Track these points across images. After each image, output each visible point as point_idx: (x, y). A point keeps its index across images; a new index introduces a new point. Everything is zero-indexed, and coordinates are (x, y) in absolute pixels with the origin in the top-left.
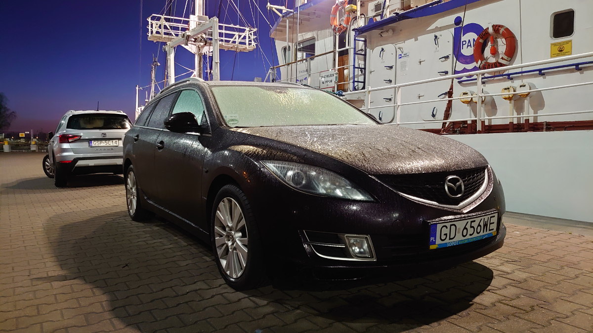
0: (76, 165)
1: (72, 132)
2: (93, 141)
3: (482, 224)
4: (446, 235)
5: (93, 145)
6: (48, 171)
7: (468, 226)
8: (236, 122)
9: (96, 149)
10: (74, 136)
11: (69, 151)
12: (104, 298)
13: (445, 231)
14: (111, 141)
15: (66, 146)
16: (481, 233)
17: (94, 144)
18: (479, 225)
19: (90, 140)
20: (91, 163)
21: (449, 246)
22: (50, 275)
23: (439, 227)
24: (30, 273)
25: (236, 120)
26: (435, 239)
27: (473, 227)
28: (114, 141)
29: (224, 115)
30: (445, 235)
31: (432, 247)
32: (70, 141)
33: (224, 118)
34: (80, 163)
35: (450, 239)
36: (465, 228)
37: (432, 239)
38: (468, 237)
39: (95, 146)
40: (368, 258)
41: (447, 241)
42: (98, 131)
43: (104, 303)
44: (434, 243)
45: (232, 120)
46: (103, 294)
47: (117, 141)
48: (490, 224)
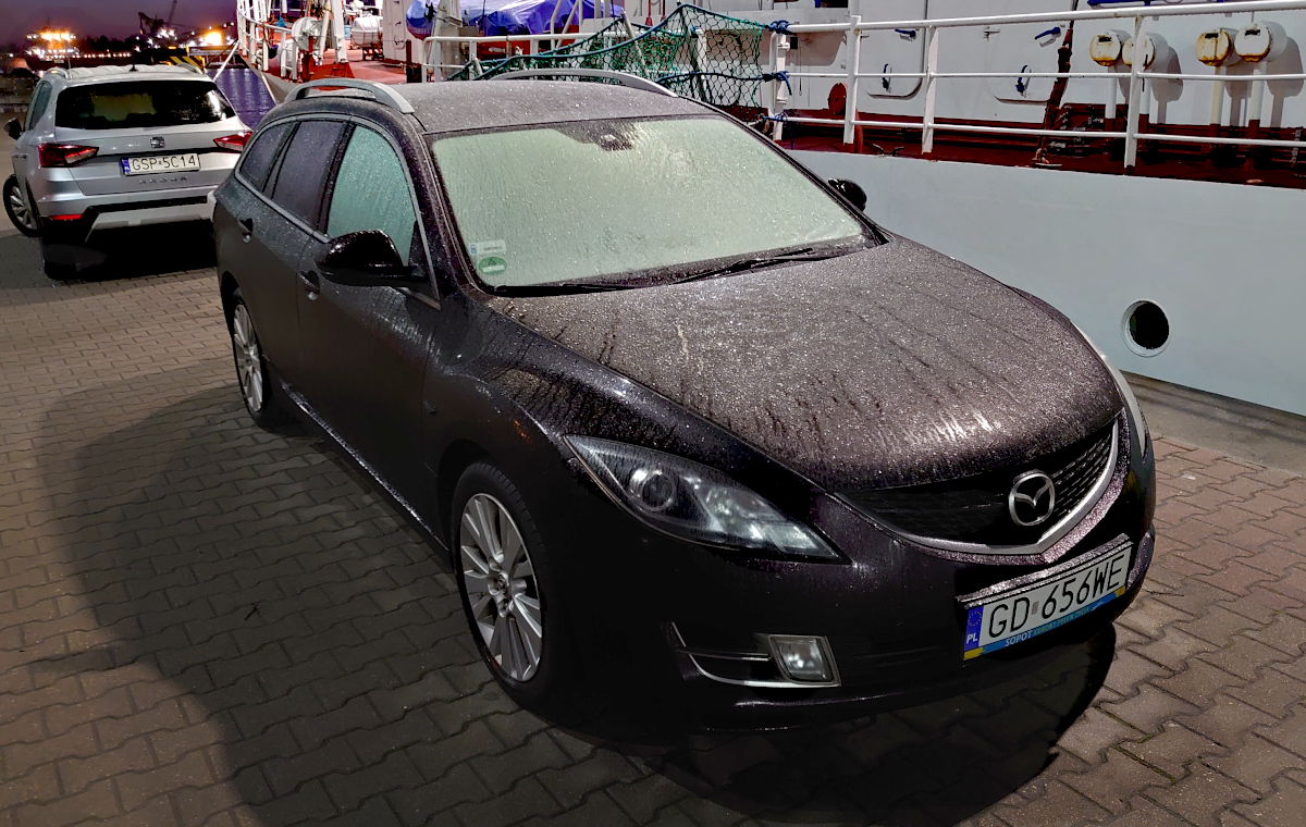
0: (94, 226)
1: (72, 136)
2: (130, 161)
3: (1091, 582)
4: (1004, 623)
5: (133, 170)
6: (21, 219)
7: (1058, 596)
8: (501, 267)
9: (140, 179)
10: (79, 149)
11: (71, 189)
12: (209, 733)
13: (1001, 615)
14: (179, 157)
15: (60, 175)
16: (1090, 600)
17: (135, 166)
18: (1085, 585)
19: (122, 158)
20: (134, 218)
21: (1010, 646)
22: (73, 648)
23: (987, 612)
24: (23, 641)
25: (502, 262)
26: (978, 637)
27: (1070, 594)
28: (187, 157)
29: (469, 247)
30: (1000, 623)
31: (969, 655)
32: (69, 161)
33: (470, 253)
34: (104, 220)
35: (1013, 629)
36: (1051, 599)
37: (971, 637)
38: (1057, 615)
39: (138, 172)
40: (824, 681)
41: (1007, 633)
42: (139, 131)
43: (212, 752)
44: (975, 645)
45: (492, 261)
46: (208, 718)
47: (195, 155)
48: (1112, 574)
